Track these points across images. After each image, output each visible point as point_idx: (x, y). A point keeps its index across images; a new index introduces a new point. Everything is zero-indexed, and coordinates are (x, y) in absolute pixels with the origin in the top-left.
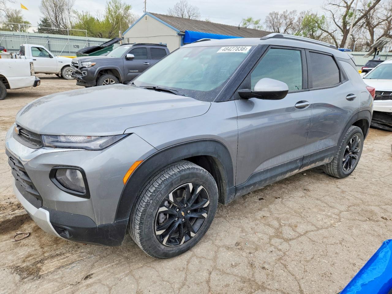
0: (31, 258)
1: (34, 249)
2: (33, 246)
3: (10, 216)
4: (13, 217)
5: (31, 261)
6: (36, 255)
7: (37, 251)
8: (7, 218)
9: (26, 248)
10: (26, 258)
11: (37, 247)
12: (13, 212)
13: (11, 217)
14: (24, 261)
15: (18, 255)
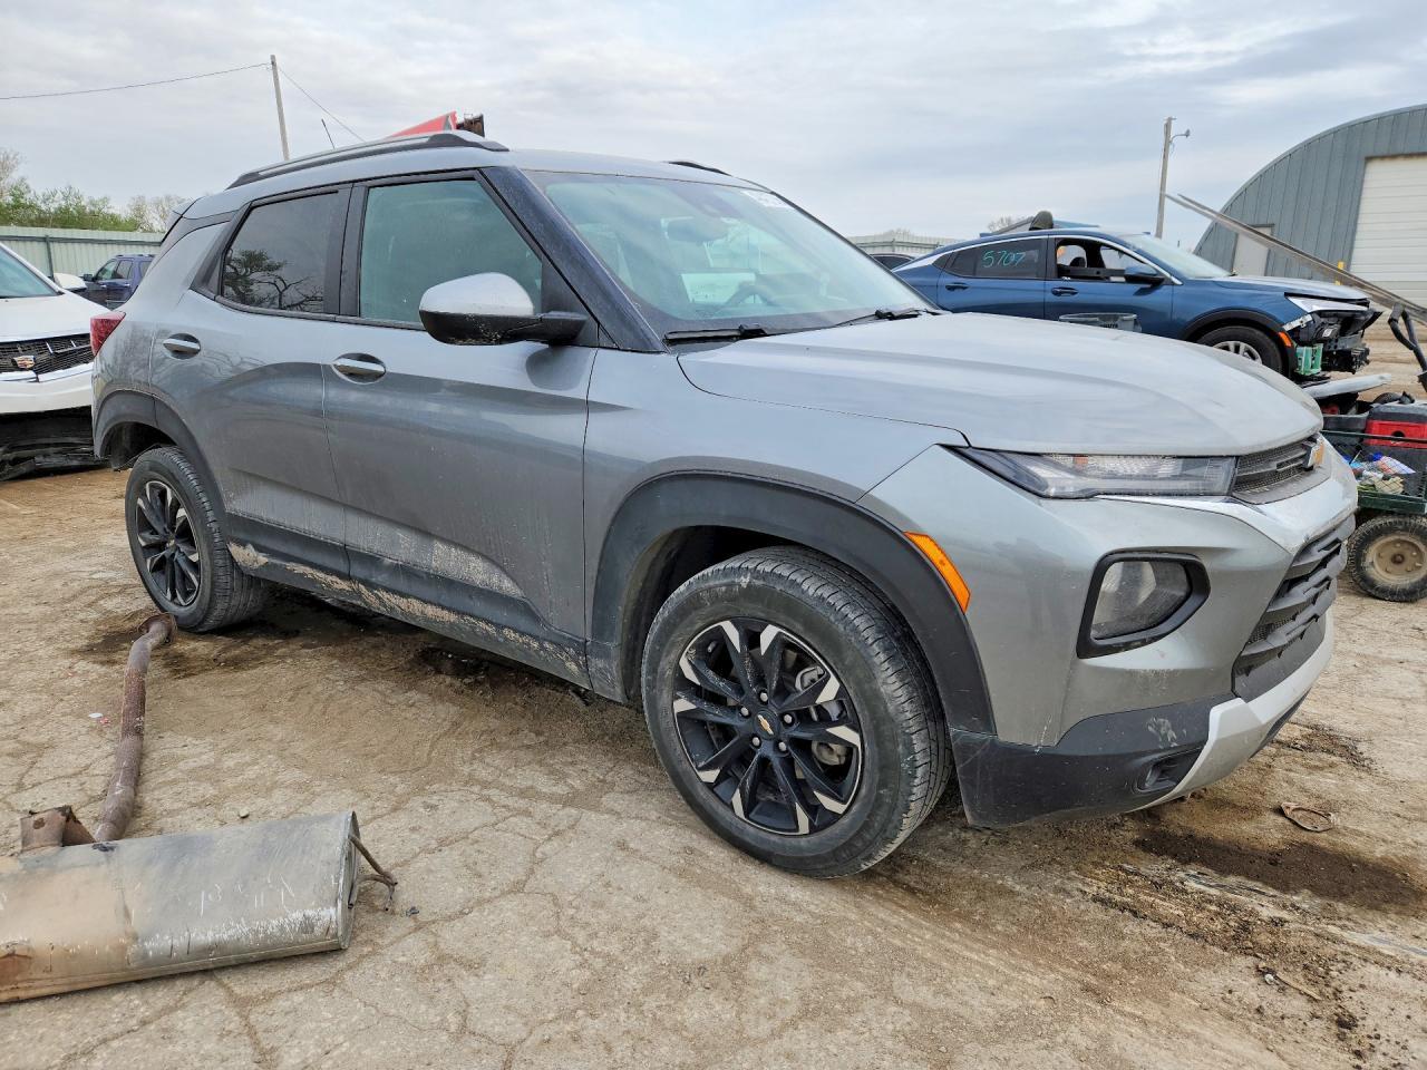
0: (1312, 763)
1: (1292, 774)
2: (1290, 782)
3: (1305, 906)
4: (1296, 894)
5: (1314, 758)
6: (1296, 762)
7: (1287, 766)
8: (1318, 901)
9: (1309, 785)
10: (1322, 769)
11: (1280, 772)
12: (1284, 915)
13: (1303, 899)
14: (1332, 765)
15: (1341, 783)
